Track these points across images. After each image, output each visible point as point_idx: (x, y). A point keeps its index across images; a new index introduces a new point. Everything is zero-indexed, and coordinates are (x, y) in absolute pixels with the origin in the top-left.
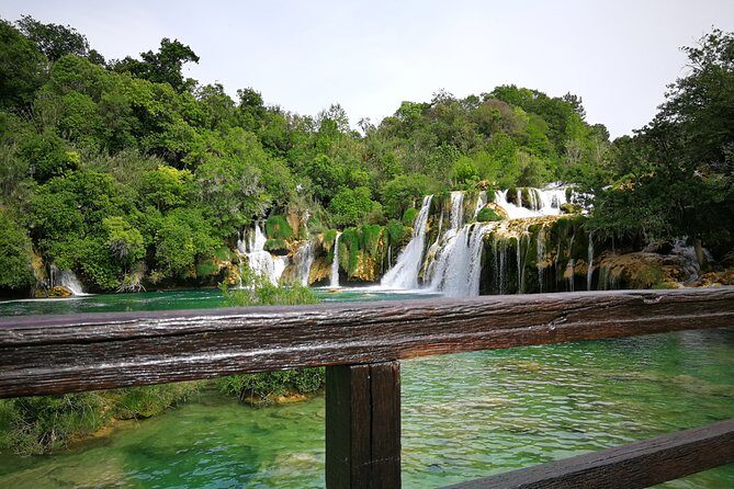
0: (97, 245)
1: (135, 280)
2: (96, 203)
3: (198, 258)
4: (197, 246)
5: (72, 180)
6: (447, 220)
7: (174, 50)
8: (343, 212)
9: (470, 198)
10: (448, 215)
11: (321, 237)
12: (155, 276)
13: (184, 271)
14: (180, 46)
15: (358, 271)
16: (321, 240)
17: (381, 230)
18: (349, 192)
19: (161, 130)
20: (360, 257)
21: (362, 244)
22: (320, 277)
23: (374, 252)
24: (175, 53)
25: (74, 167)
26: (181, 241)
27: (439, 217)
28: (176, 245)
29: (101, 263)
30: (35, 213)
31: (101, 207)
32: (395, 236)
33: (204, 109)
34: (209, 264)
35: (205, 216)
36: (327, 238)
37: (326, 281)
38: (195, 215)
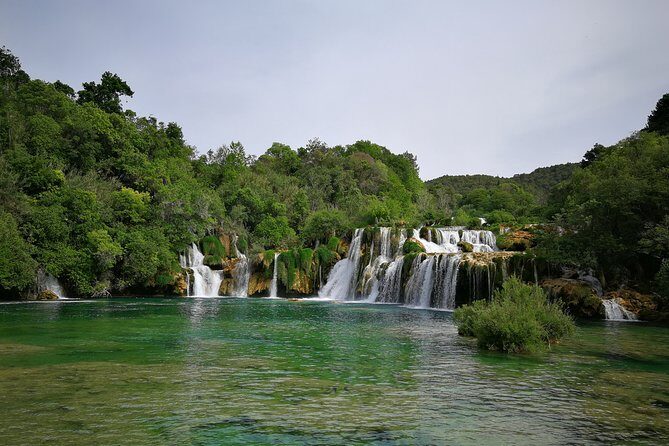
0: (85, 255)
1: (105, 287)
2: (81, 217)
3: (161, 269)
4: (161, 259)
5: (57, 195)
6: (377, 248)
7: (115, 83)
8: (268, 235)
9: (395, 233)
10: (379, 246)
11: (261, 256)
12: (122, 284)
13: (146, 280)
14: (119, 80)
15: (296, 285)
16: (262, 258)
17: (312, 253)
18: (273, 220)
19: (116, 155)
20: (297, 274)
21: (299, 263)
22: (259, 288)
23: (309, 270)
24: (113, 86)
25: (58, 183)
26: (148, 254)
27: (370, 246)
28: (143, 257)
29: (85, 270)
30: (32, 222)
31: (85, 221)
32: (325, 258)
33: (146, 139)
34: (167, 275)
35: (166, 234)
36: (267, 257)
37: (265, 293)
38: (158, 232)
